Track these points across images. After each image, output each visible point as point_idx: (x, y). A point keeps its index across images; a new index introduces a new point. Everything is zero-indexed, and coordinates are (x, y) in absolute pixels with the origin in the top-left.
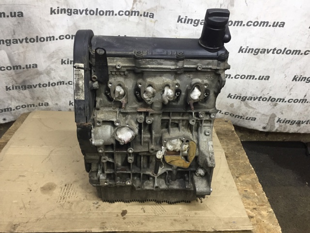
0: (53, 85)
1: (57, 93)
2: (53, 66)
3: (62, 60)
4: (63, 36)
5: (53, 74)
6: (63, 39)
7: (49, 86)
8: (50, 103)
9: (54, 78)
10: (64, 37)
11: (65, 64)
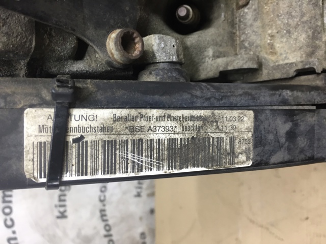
0: (108, 228)
1: (123, 219)
2: (72, 234)
3: (58, 217)
4: (5, 221)
5: (88, 231)
6: (12, 220)
7: (111, 235)
8: (140, 230)
9: (95, 228)
10: (8, 218)
11: (65, 211)
